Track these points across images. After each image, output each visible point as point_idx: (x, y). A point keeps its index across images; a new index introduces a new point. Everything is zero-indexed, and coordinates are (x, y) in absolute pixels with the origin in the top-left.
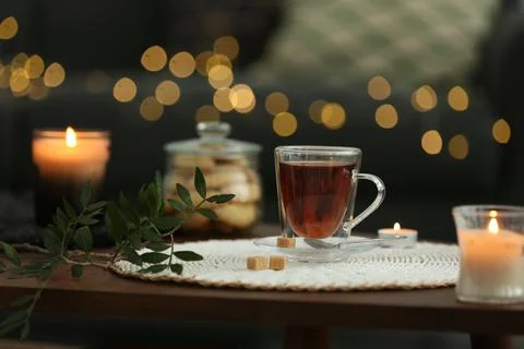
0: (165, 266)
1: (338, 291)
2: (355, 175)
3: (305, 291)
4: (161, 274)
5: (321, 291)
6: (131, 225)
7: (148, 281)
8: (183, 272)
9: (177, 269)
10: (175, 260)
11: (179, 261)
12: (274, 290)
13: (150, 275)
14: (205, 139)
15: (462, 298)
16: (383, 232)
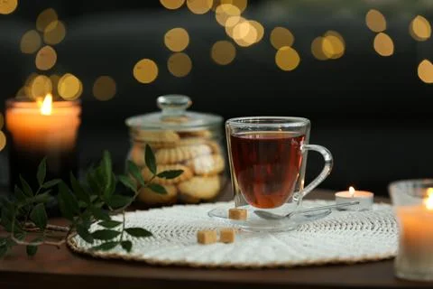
0: (117, 243)
1: (281, 268)
2: (304, 147)
3: (249, 269)
4: (112, 252)
5: (265, 268)
6: (82, 204)
7: (99, 259)
8: (133, 249)
9: (127, 246)
10: (126, 237)
11: (130, 238)
12: (219, 268)
13: (101, 253)
14: (166, 112)
15: (401, 275)
16: (339, 194)
